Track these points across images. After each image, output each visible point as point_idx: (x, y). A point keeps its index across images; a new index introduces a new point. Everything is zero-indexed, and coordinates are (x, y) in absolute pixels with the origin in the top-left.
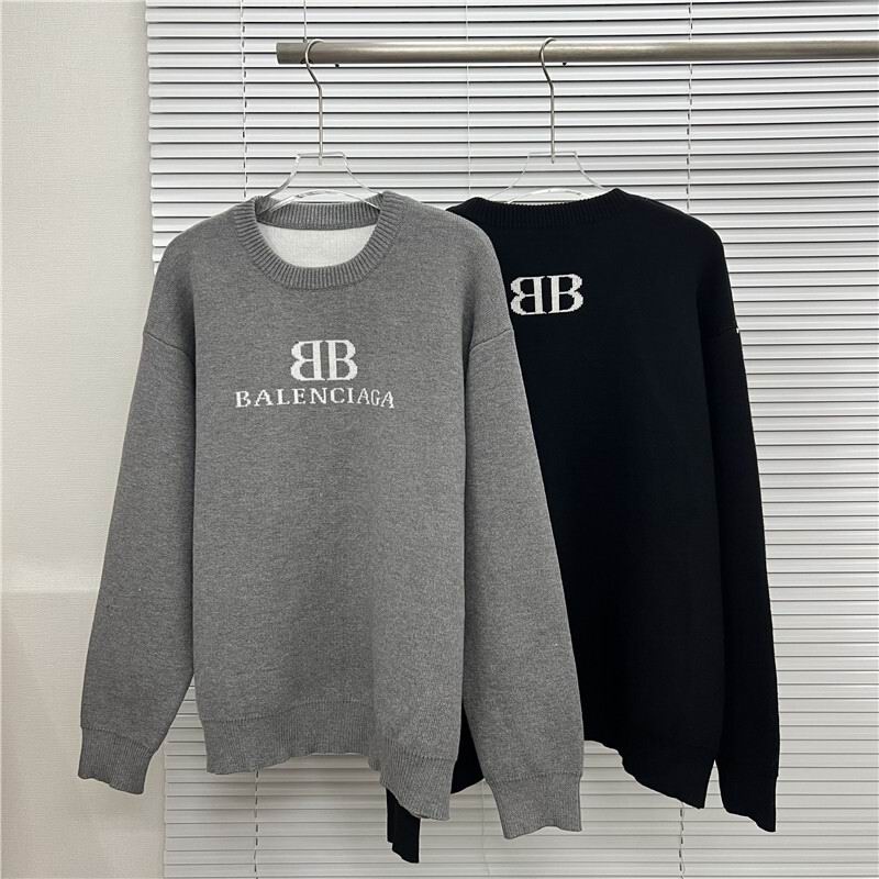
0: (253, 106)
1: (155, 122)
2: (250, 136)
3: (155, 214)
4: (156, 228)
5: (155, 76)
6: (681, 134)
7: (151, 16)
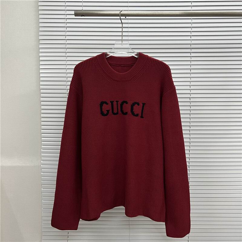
0: (68, 29)
1: (41, 33)
2: (68, 38)
3: (41, 59)
4: (41, 63)
5: (41, 21)
6: (189, 38)
7: (40, 4)
